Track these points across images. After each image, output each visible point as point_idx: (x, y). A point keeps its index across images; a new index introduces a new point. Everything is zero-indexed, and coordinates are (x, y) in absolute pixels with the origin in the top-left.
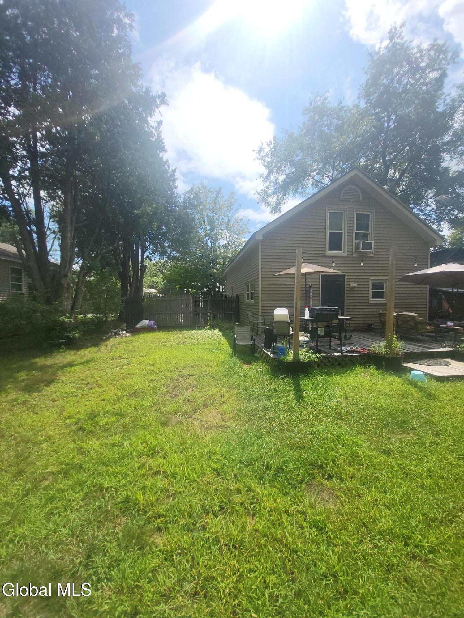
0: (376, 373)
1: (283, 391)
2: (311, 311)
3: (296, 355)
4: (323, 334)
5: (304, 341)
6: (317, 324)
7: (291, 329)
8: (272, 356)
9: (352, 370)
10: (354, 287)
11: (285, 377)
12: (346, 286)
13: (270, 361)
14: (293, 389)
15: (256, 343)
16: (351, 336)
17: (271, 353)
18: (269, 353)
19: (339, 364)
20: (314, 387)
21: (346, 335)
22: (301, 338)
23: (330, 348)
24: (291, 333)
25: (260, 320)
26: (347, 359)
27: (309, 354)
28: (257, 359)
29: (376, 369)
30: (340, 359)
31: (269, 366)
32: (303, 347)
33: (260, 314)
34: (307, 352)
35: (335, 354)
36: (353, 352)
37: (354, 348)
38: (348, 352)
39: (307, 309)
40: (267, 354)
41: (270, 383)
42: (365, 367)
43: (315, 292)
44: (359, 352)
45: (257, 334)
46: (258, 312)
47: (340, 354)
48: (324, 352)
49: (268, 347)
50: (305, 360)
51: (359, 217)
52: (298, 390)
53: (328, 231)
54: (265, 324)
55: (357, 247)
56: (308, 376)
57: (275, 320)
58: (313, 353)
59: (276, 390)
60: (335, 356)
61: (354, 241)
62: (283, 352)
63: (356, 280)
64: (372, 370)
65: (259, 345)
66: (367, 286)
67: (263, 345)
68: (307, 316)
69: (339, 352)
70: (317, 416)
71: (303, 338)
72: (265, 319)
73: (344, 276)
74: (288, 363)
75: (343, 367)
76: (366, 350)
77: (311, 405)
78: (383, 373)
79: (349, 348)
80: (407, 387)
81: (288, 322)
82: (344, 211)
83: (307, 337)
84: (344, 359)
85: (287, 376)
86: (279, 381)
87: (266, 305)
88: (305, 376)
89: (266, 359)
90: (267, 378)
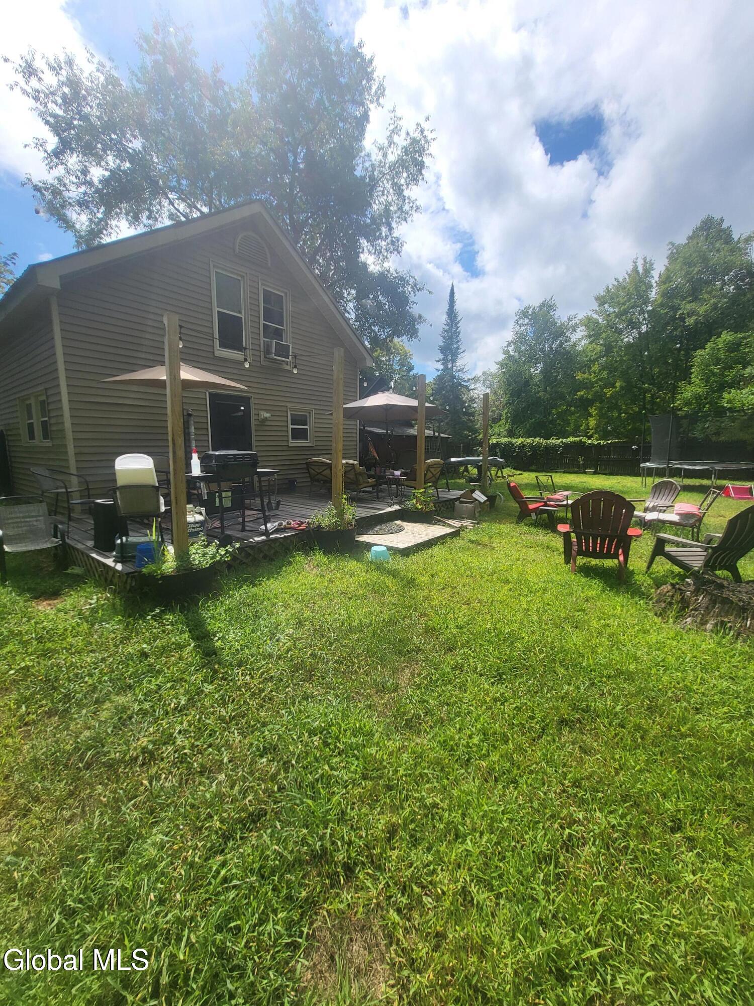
0: (325, 560)
1: (164, 651)
2: (204, 459)
3: (182, 555)
4: (229, 505)
5: (195, 523)
6: (219, 486)
7: (162, 500)
8: (119, 567)
9: (290, 563)
10: (266, 419)
11: (162, 611)
12: (253, 418)
13: (116, 580)
14: (186, 636)
15: (67, 541)
16: (278, 503)
17: (116, 562)
18: (110, 562)
19: (265, 557)
20: (234, 617)
21: (269, 503)
22: (190, 518)
23: (243, 530)
24: (163, 508)
25: (75, 484)
26: (278, 544)
27: (211, 550)
28: (77, 582)
29: (325, 554)
30: (266, 548)
31: (114, 592)
32: (195, 534)
33: (73, 471)
34: (206, 546)
35: (257, 539)
36: (284, 530)
37: (284, 524)
38: (277, 531)
39: (195, 456)
40: (105, 565)
41: (126, 639)
42: (307, 553)
43: (200, 426)
44: (293, 529)
45: (70, 519)
46: (68, 467)
47: (264, 538)
48: (238, 540)
49: (105, 546)
50: (205, 565)
51: (268, 296)
52: (202, 636)
53: (216, 309)
54: (88, 492)
55: (267, 351)
56: (216, 597)
57: (120, 482)
58: (219, 547)
59: (144, 655)
60: (257, 543)
61: (262, 339)
62: (152, 553)
63: (268, 408)
64: (319, 557)
65: (80, 546)
66: (285, 419)
67: (90, 543)
68: (196, 469)
69: (263, 534)
70: (261, 691)
71: (194, 516)
72: (87, 482)
73: (249, 398)
74: (166, 578)
75: (272, 560)
76: (302, 523)
77: (240, 665)
78: (335, 558)
79: (277, 524)
80: (374, 576)
81: (154, 487)
82: (243, 277)
83: (201, 513)
84: (273, 545)
85: (169, 608)
86: (149, 625)
87: (86, 450)
88: (208, 599)
89: (105, 577)
90: (113, 626)
